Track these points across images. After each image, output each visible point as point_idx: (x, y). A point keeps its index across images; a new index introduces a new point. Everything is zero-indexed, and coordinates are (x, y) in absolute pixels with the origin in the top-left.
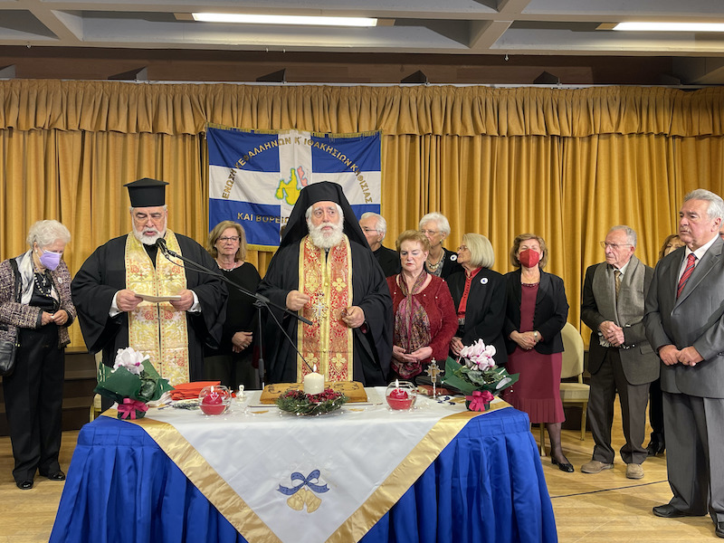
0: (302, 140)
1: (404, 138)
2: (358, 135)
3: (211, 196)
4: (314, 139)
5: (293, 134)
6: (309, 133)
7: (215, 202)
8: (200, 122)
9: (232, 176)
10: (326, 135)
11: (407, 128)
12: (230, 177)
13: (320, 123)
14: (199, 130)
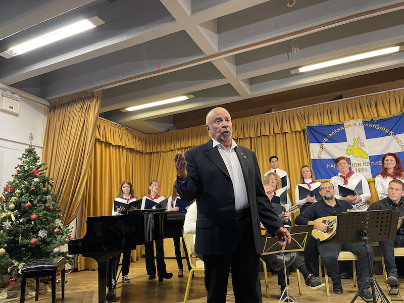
0: (358, 124)
2: (390, 116)
3: (312, 158)
4: (364, 122)
5: (352, 122)
6: (361, 120)
7: (314, 161)
8: (303, 125)
9: (322, 147)
10: (372, 119)
12: (321, 148)
13: (366, 114)
14: (303, 128)
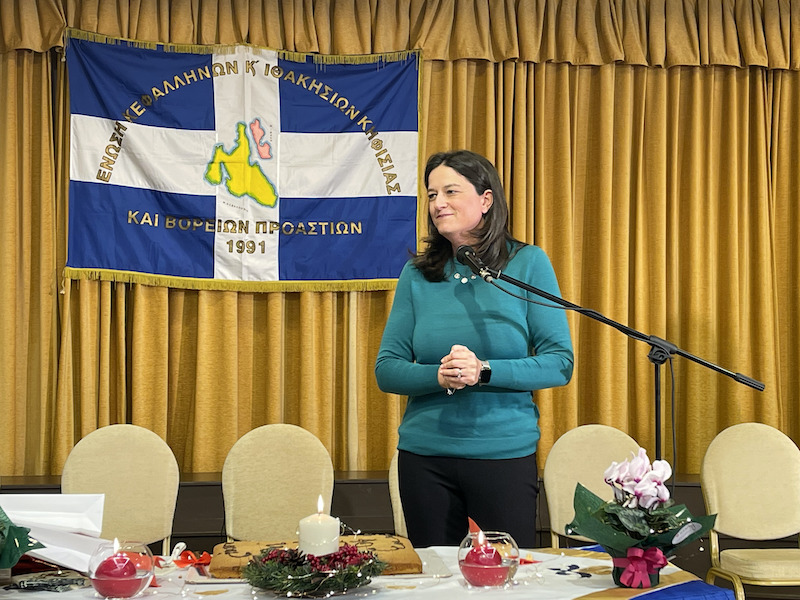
0: (260, 67)
1: (463, 68)
2: (372, 58)
3: (75, 175)
4: (284, 65)
5: (242, 54)
6: (274, 53)
7: (81, 189)
8: (53, 28)
9: (118, 137)
10: (310, 59)
11: (469, 47)
12: (113, 138)
13: (296, 34)
14: (51, 43)
